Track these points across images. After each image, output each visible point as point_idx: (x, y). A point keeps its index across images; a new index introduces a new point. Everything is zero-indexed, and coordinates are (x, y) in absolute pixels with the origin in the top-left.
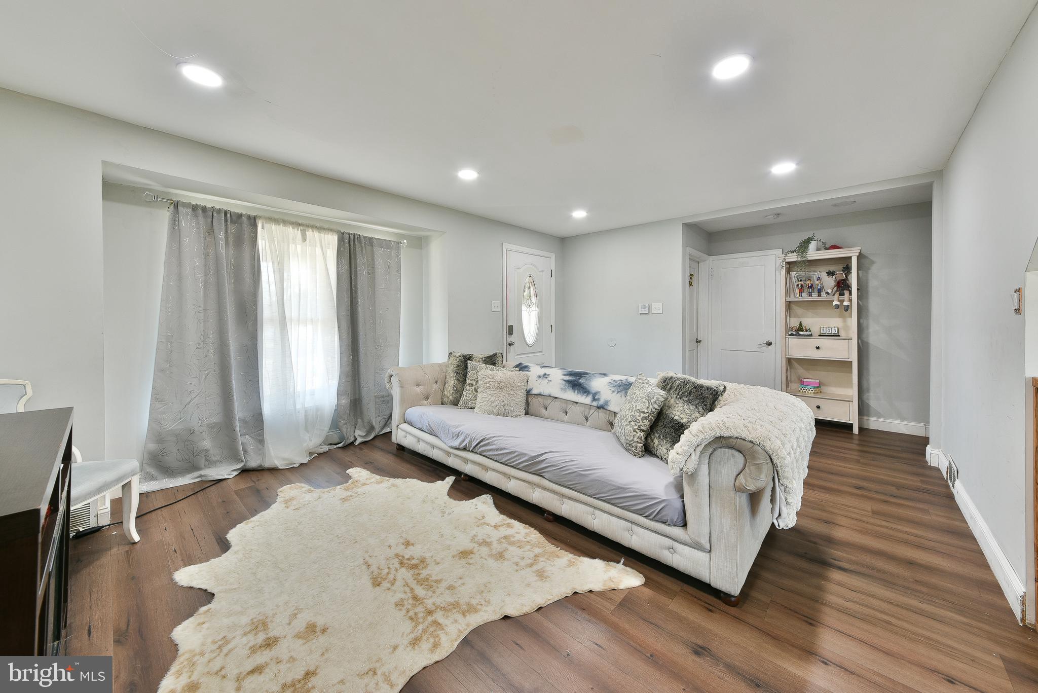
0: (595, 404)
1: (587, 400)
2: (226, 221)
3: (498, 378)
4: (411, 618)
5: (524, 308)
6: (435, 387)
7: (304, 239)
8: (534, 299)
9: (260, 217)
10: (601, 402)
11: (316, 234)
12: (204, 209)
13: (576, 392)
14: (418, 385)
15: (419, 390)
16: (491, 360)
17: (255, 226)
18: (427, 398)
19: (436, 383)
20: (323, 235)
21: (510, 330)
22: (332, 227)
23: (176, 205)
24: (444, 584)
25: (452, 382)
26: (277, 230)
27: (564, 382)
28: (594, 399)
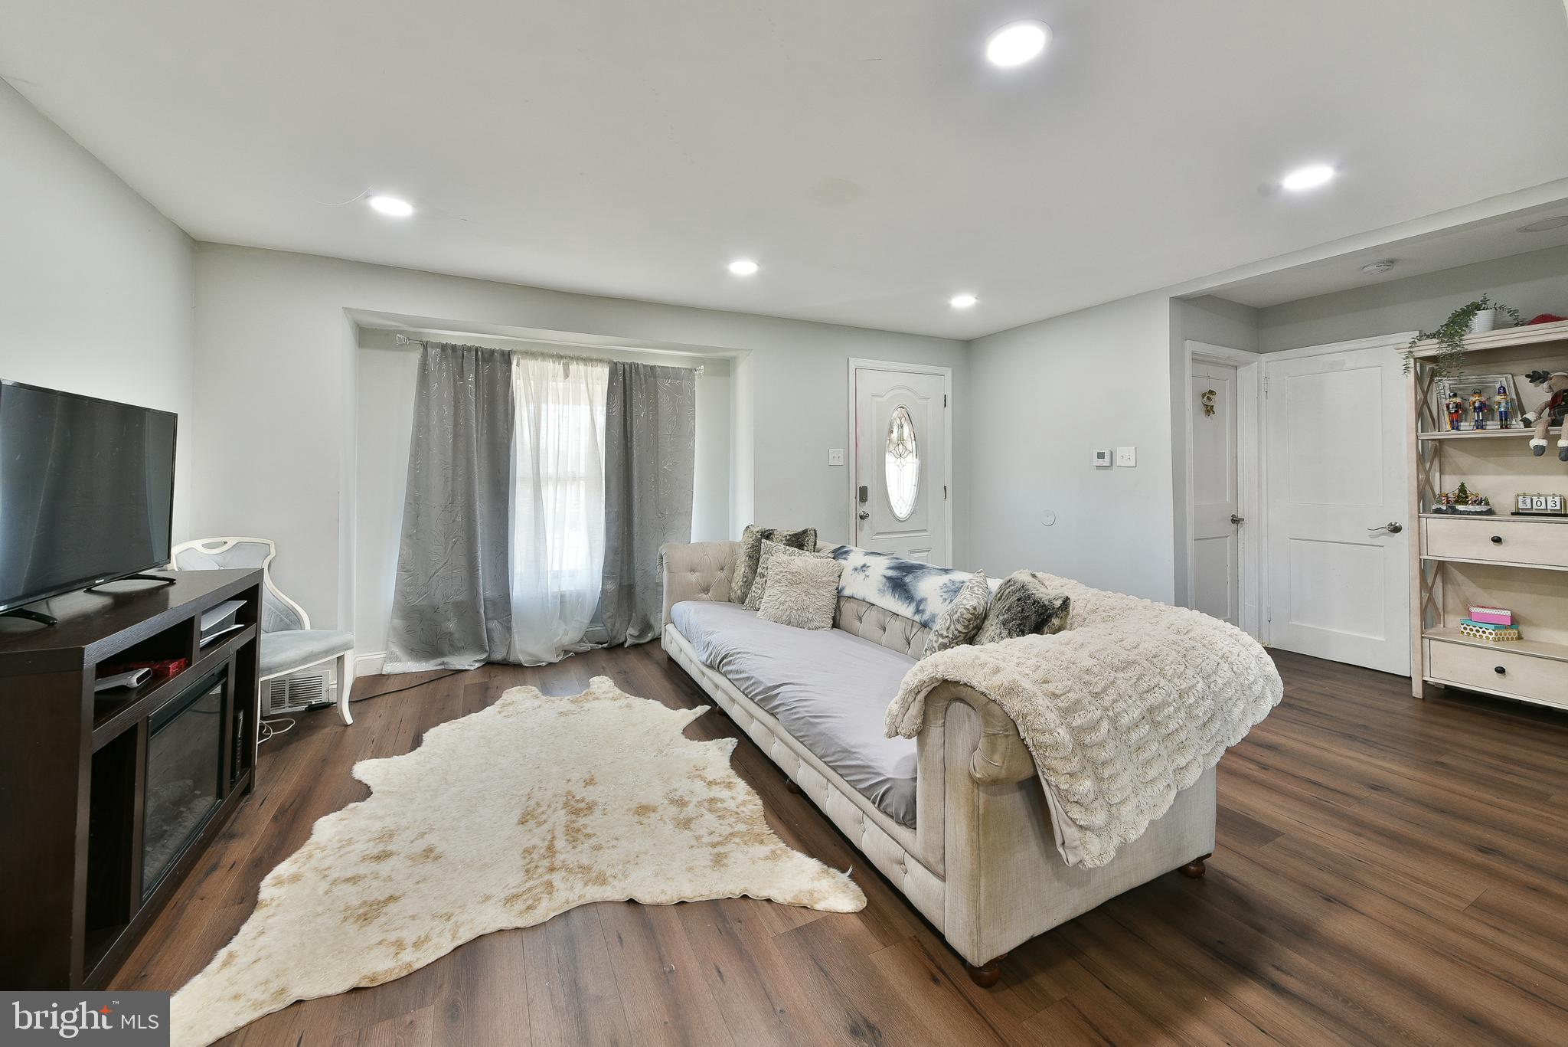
0: (917, 618)
1: (906, 610)
2: (477, 360)
3: (793, 568)
4: (527, 871)
5: (889, 458)
6: (722, 575)
7: (567, 375)
8: (910, 445)
9: (515, 352)
10: (926, 617)
11: (582, 367)
12: (454, 348)
13: (897, 596)
14: (693, 570)
15: (694, 577)
16: (798, 541)
17: (509, 363)
18: (706, 590)
19: (722, 569)
20: (590, 368)
21: (863, 494)
22: (601, 356)
23: (425, 346)
24: (592, 841)
25: (742, 569)
26: (533, 365)
27: (884, 580)
28: (918, 611)
